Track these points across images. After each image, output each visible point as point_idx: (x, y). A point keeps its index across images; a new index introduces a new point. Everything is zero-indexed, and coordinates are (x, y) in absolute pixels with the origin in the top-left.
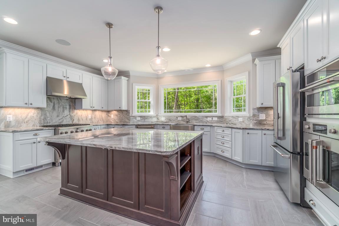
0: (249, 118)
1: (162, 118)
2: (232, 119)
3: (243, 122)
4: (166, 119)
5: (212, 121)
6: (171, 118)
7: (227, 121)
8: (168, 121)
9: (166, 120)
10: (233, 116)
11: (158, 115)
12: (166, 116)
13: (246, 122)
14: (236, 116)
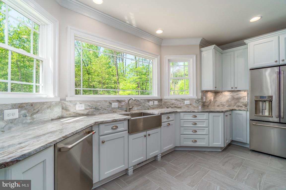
0: (197, 101)
1: (77, 106)
2: (175, 102)
3: (190, 104)
4: (88, 108)
5: (153, 105)
6: (99, 104)
7: (168, 105)
8: (92, 112)
9: (88, 111)
10: (176, 99)
11: (65, 100)
12: (87, 101)
13: (194, 104)
14: (181, 99)
